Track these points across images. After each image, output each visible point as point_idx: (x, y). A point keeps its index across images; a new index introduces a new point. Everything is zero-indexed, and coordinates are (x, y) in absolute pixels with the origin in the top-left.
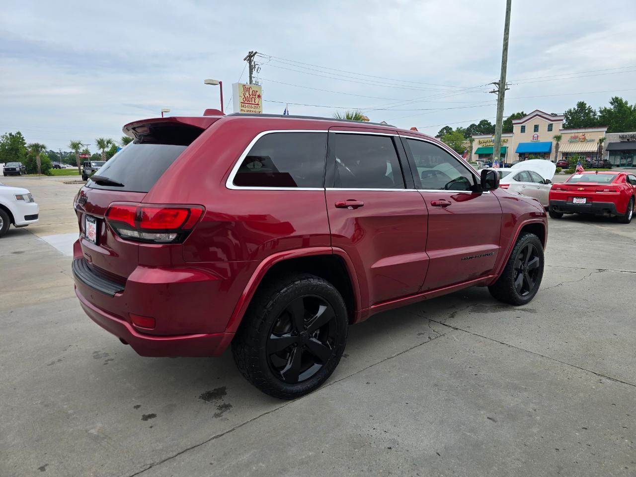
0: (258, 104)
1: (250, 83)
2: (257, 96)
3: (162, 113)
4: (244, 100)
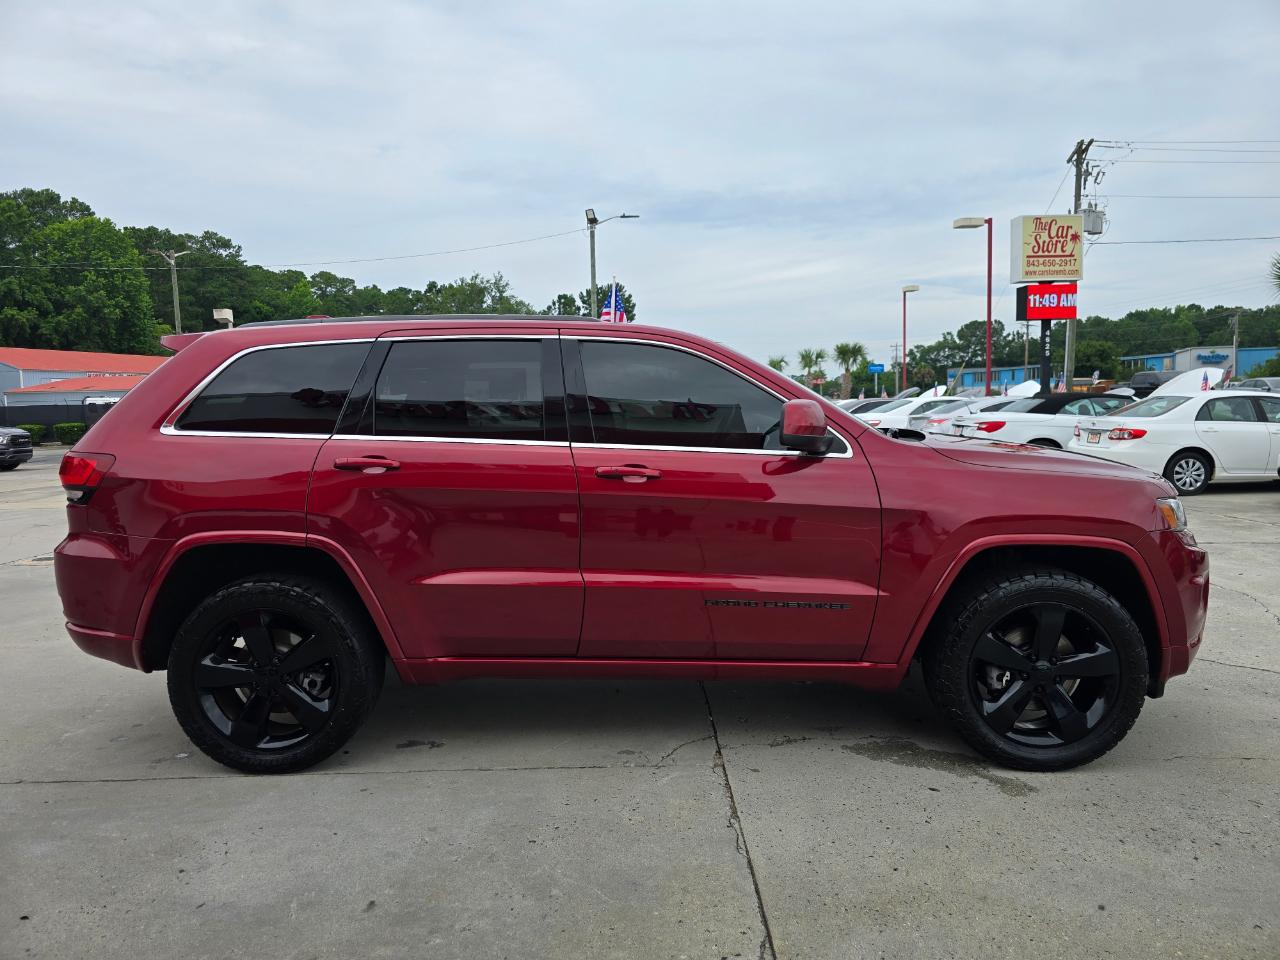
0: (1071, 255)
1: (1076, 212)
2: (1069, 237)
3: (905, 293)
4: (1036, 249)
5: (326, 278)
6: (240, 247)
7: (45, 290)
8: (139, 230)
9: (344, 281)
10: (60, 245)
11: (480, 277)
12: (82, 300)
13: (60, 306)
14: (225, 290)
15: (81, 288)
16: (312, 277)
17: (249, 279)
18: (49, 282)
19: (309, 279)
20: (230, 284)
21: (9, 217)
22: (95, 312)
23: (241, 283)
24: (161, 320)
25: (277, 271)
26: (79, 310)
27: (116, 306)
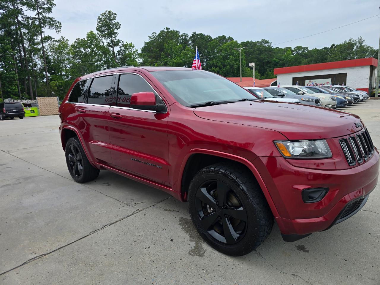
5: (299, 48)
6: (271, 42)
7: (221, 62)
8: (245, 42)
9: (304, 48)
10: (225, 50)
11: (353, 39)
12: (229, 64)
13: (224, 66)
14: (266, 56)
15: (229, 60)
16: (294, 48)
17: (273, 52)
18: (222, 60)
19: (293, 49)
20: (267, 54)
21: (214, 44)
22: (232, 67)
23: (271, 53)
24: (247, 67)
25: (283, 48)
26: (228, 66)
27: (236, 65)
